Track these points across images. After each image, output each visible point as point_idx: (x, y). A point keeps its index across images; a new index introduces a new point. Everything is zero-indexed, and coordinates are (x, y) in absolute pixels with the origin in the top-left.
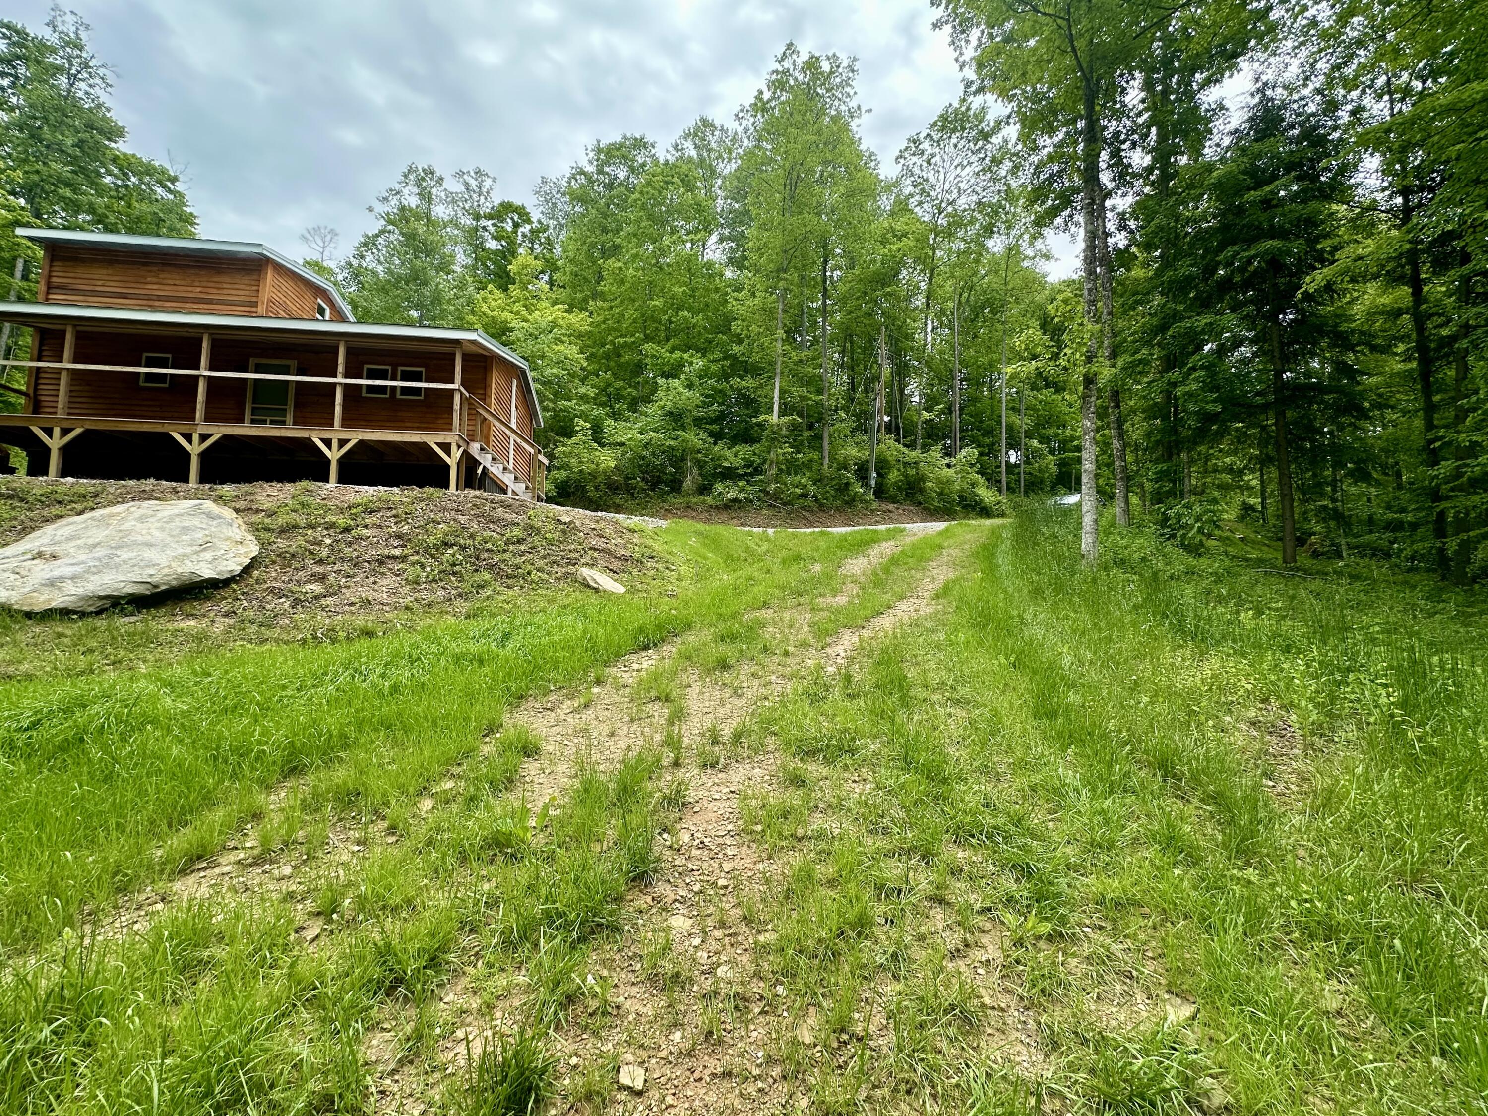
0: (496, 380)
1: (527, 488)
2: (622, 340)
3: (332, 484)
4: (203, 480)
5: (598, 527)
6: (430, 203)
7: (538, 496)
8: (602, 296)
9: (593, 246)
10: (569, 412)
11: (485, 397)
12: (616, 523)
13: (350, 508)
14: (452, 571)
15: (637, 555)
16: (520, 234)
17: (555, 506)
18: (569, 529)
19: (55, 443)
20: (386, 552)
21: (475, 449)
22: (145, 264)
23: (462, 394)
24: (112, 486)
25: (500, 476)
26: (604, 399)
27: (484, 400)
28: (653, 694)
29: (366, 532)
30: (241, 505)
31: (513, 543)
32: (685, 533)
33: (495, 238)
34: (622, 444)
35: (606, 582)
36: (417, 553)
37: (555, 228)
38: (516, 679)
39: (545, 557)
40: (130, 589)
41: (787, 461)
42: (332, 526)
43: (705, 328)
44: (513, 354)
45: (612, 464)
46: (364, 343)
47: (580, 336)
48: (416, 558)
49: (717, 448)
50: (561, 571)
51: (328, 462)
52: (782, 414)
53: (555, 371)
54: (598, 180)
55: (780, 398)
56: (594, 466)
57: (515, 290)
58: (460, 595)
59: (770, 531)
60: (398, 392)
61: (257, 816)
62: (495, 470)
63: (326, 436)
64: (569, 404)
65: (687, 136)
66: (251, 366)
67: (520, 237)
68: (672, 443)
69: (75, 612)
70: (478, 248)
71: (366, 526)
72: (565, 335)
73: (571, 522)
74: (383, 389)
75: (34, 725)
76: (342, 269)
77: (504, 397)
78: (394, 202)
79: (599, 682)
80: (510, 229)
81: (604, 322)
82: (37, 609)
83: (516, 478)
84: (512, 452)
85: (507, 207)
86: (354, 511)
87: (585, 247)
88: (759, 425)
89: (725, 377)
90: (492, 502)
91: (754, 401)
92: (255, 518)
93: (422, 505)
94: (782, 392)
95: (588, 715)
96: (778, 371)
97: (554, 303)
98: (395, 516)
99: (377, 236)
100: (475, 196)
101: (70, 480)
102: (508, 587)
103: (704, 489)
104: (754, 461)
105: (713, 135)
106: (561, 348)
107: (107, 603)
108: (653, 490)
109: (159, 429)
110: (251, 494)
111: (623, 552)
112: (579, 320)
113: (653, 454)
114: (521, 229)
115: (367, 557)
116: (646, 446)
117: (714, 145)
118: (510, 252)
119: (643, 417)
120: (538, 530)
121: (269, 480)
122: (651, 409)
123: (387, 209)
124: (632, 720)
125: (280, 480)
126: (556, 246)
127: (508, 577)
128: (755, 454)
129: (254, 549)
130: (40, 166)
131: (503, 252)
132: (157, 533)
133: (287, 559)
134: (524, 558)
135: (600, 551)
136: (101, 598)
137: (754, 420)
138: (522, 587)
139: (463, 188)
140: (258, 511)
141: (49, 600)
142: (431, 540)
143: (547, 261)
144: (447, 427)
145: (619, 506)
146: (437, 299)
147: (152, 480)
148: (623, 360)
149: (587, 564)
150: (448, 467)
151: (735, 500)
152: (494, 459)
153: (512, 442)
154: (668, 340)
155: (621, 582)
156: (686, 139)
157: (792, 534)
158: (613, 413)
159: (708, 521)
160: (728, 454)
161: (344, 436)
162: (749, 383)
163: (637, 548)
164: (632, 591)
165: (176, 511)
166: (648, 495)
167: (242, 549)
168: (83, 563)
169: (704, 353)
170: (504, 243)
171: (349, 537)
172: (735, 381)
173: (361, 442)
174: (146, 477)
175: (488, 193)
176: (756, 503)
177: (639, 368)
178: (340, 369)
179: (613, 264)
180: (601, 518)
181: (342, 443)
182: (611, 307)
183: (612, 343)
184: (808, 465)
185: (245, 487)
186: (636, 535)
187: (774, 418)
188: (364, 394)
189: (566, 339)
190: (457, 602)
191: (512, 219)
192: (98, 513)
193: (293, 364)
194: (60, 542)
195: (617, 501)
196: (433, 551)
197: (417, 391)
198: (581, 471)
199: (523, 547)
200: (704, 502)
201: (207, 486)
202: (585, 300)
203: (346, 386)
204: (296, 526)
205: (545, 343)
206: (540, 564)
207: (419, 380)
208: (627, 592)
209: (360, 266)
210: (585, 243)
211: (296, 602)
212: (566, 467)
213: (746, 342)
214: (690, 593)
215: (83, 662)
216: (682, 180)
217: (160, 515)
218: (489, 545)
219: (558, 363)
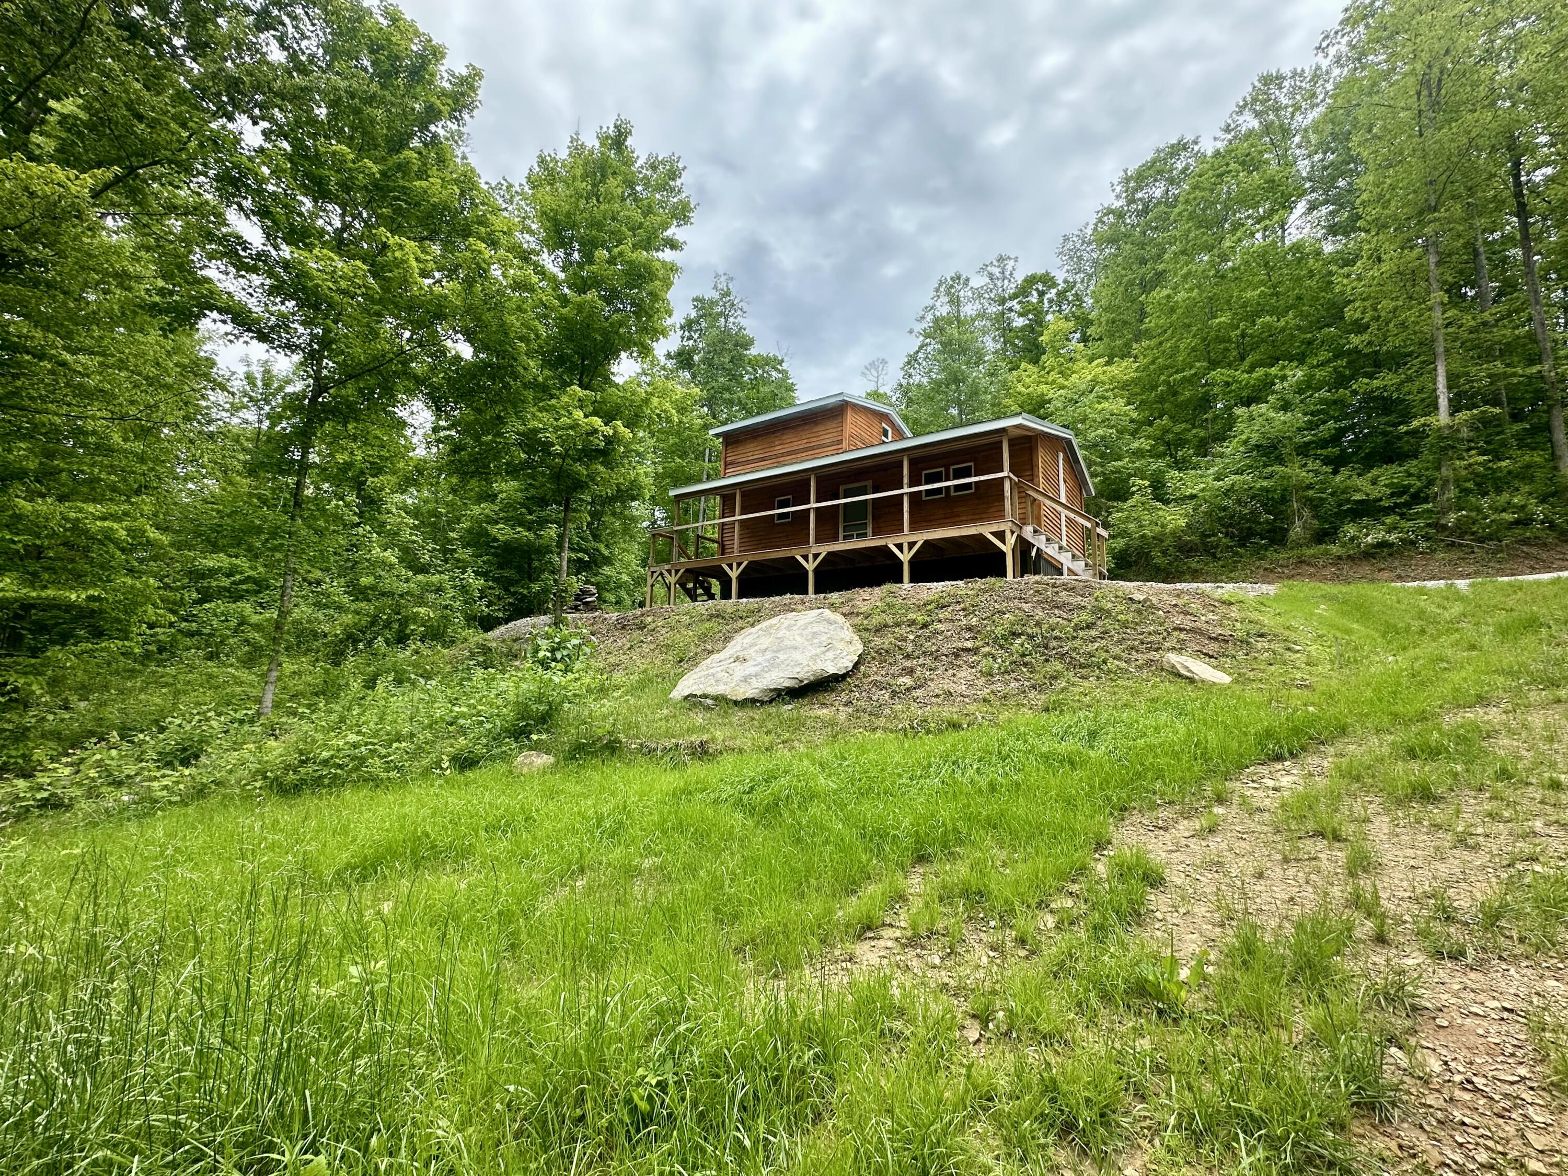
0: (1042, 458)
1: (1086, 565)
2: (1178, 377)
3: (906, 585)
4: (817, 592)
5: (1180, 602)
6: (959, 306)
7: (1100, 573)
8: (1148, 335)
9: (1131, 283)
10: (1120, 472)
11: (1032, 478)
12: (1203, 594)
13: (925, 605)
14: (1022, 662)
15: (1239, 634)
16: (1046, 301)
17: (1121, 583)
18: (1145, 607)
19: (734, 574)
20: (960, 645)
21: (1028, 532)
22: (773, 433)
23: (1011, 479)
24: (768, 602)
25: (1057, 556)
26: (1162, 448)
27: (1032, 481)
28: (1310, 825)
29: (940, 627)
30: (846, 610)
31: (1082, 629)
32: (1306, 599)
33: (1021, 315)
34: (1193, 497)
35: (1202, 670)
36: (988, 644)
37: (1083, 281)
38: (1115, 787)
39: (1120, 642)
40: (788, 683)
41: (1477, 475)
42: (913, 623)
43: (1299, 328)
44: (1053, 426)
45: (1182, 523)
46: (921, 452)
47: (1125, 386)
48: (987, 649)
49: (1338, 478)
50: (1142, 658)
51: (901, 563)
52: (1455, 408)
53: (1100, 432)
54: (1129, 211)
55: (1449, 388)
56: (1158, 529)
57: (1048, 360)
58: (1034, 687)
59: (1462, 584)
60: (952, 489)
61: (902, 898)
62: (1051, 551)
63: (898, 541)
64: (1120, 463)
65: (1241, 110)
66: (841, 493)
67: (1046, 305)
68: (1265, 484)
69: (758, 701)
70: (1006, 330)
71: (940, 621)
72: (1107, 391)
73: (1145, 600)
74: (939, 490)
75: (752, 788)
76: (894, 391)
77: (1052, 473)
78: (930, 317)
79: (1221, 800)
80: (1035, 301)
81: (1153, 362)
82: (739, 699)
83: (1074, 556)
84: (1064, 528)
85: (1031, 281)
86: (929, 607)
87: (1121, 289)
88: (1413, 433)
89: (1341, 381)
90: (1053, 586)
91: (1400, 401)
92: (858, 620)
93: (987, 596)
94: (1452, 380)
95: (1217, 843)
96: (1441, 350)
97: (1091, 361)
98: (964, 610)
99: (917, 352)
100: (999, 283)
101: (745, 600)
102: (1082, 677)
103: (1323, 536)
104: (1410, 486)
105: (1280, 88)
106: (1106, 405)
107: (774, 695)
108: (1243, 546)
109: (789, 554)
110: (852, 600)
111: (1219, 631)
112: (1124, 369)
113: (1239, 502)
114: (1047, 296)
115: (945, 652)
116: (1227, 493)
117: (1284, 101)
118: (1038, 322)
119: (1218, 460)
120: (1108, 612)
121: (862, 587)
122: (1229, 448)
123: (924, 325)
124: (1286, 860)
125: (871, 586)
126: (1086, 299)
127: (1081, 666)
128: (1410, 475)
129: (859, 648)
130: (714, 384)
131: (1030, 326)
132: (798, 638)
133: (883, 655)
134: (1097, 645)
135: (1188, 631)
136: (771, 690)
137: (1403, 428)
138: (1098, 678)
139: (988, 280)
140: (858, 614)
141: (745, 692)
142: (999, 631)
143: (1077, 318)
144: (999, 514)
145: (1196, 571)
146: (975, 392)
147: (788, 596)
148: (1182, 398)
149: (1174, 648)
150: (1003, 554)
151: (1383, 545)
152: (1048, 540)
153: (1063, 518)
154: (1243, 359)
155: (1224, 670)
156: (1240, 113)
157: (1510, 584)
158: (1176, 462)
159: (1336, 578)
160: (1359, 482)
161: (912, 538)
162: (1386, 380)
163: (1238, 625)
164: (1241, 679)
165: (808, 620)
166: (1237, 553)
167: (852, 649)
168: (760, 664)
169: (1301, 359)
170: (1030, 316)
171: (926, 632)
172: (1362, 384)
173: (926, 542)
174: (785, 593)
175: (1011, 274)
176: (1423, 545)
177: (1206, 402)
178: (906, 480)
179: (1158, 294)
180: (1182, 591)
181: (911, 545)
182: (1161, 343)
183: (1167, 383)
184: (1525, 474)
185: (847, 594)
186: (1233, 608)
187: (1443, 418)
188: (924, 498)
189: (1110, 393)
190: (1032, 694)
191: (1037, 289)
192: (764, 624)
193: (869, 483)
194: (746, 649)
195: (1194, 565)
196: (1002, 641)
197: (968, 486)
198: (1143, 536)
199: (1093, 633)
200: (1327, 552)
201: (822, 595)
202: (1128, 345)
203: (911, 495)
204: (886, 626)
205: (1087, 403)
206: (1116, 650)
207: (969, 475)
208: (1236, 681)
209: (908, 383)
210: (1120, 283)
211: (894, 694)
212: (1124, 534)
213: (1374, 326)
214: (1334, 683)
215: (767, 740)
216: (1243, 163)
217: (799, 624)
218: (1057, 633)
219: (1103, 421)
